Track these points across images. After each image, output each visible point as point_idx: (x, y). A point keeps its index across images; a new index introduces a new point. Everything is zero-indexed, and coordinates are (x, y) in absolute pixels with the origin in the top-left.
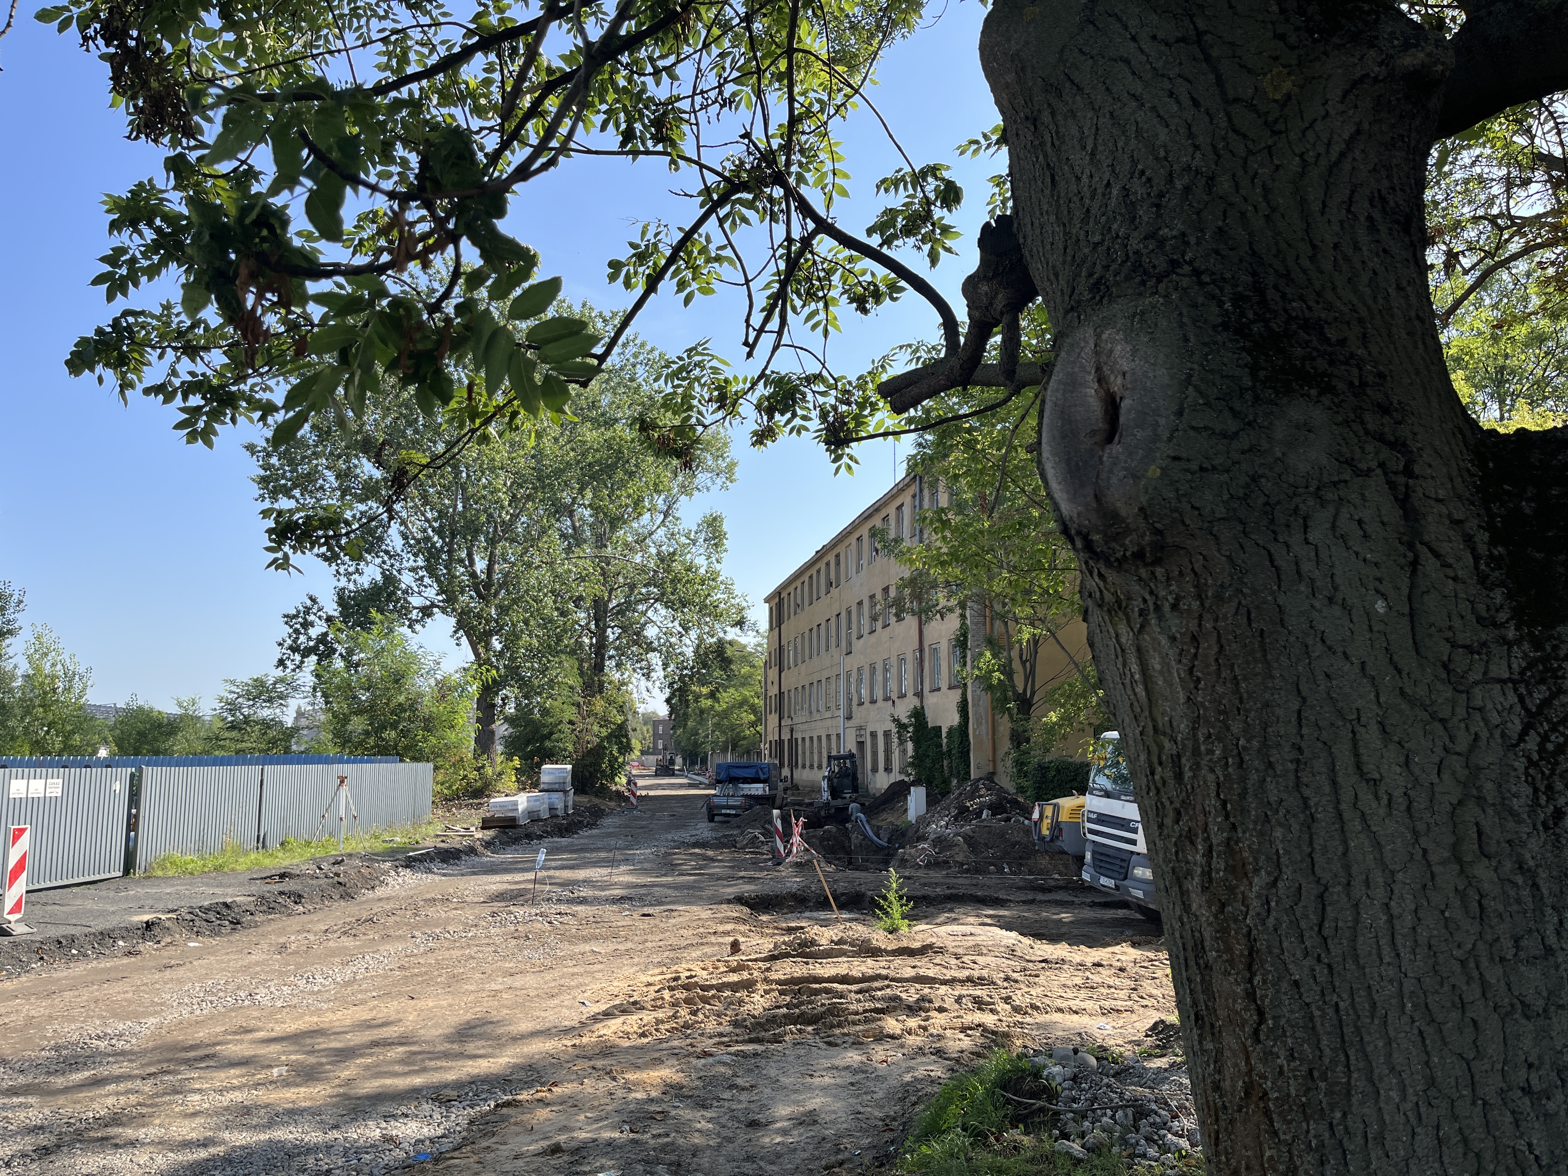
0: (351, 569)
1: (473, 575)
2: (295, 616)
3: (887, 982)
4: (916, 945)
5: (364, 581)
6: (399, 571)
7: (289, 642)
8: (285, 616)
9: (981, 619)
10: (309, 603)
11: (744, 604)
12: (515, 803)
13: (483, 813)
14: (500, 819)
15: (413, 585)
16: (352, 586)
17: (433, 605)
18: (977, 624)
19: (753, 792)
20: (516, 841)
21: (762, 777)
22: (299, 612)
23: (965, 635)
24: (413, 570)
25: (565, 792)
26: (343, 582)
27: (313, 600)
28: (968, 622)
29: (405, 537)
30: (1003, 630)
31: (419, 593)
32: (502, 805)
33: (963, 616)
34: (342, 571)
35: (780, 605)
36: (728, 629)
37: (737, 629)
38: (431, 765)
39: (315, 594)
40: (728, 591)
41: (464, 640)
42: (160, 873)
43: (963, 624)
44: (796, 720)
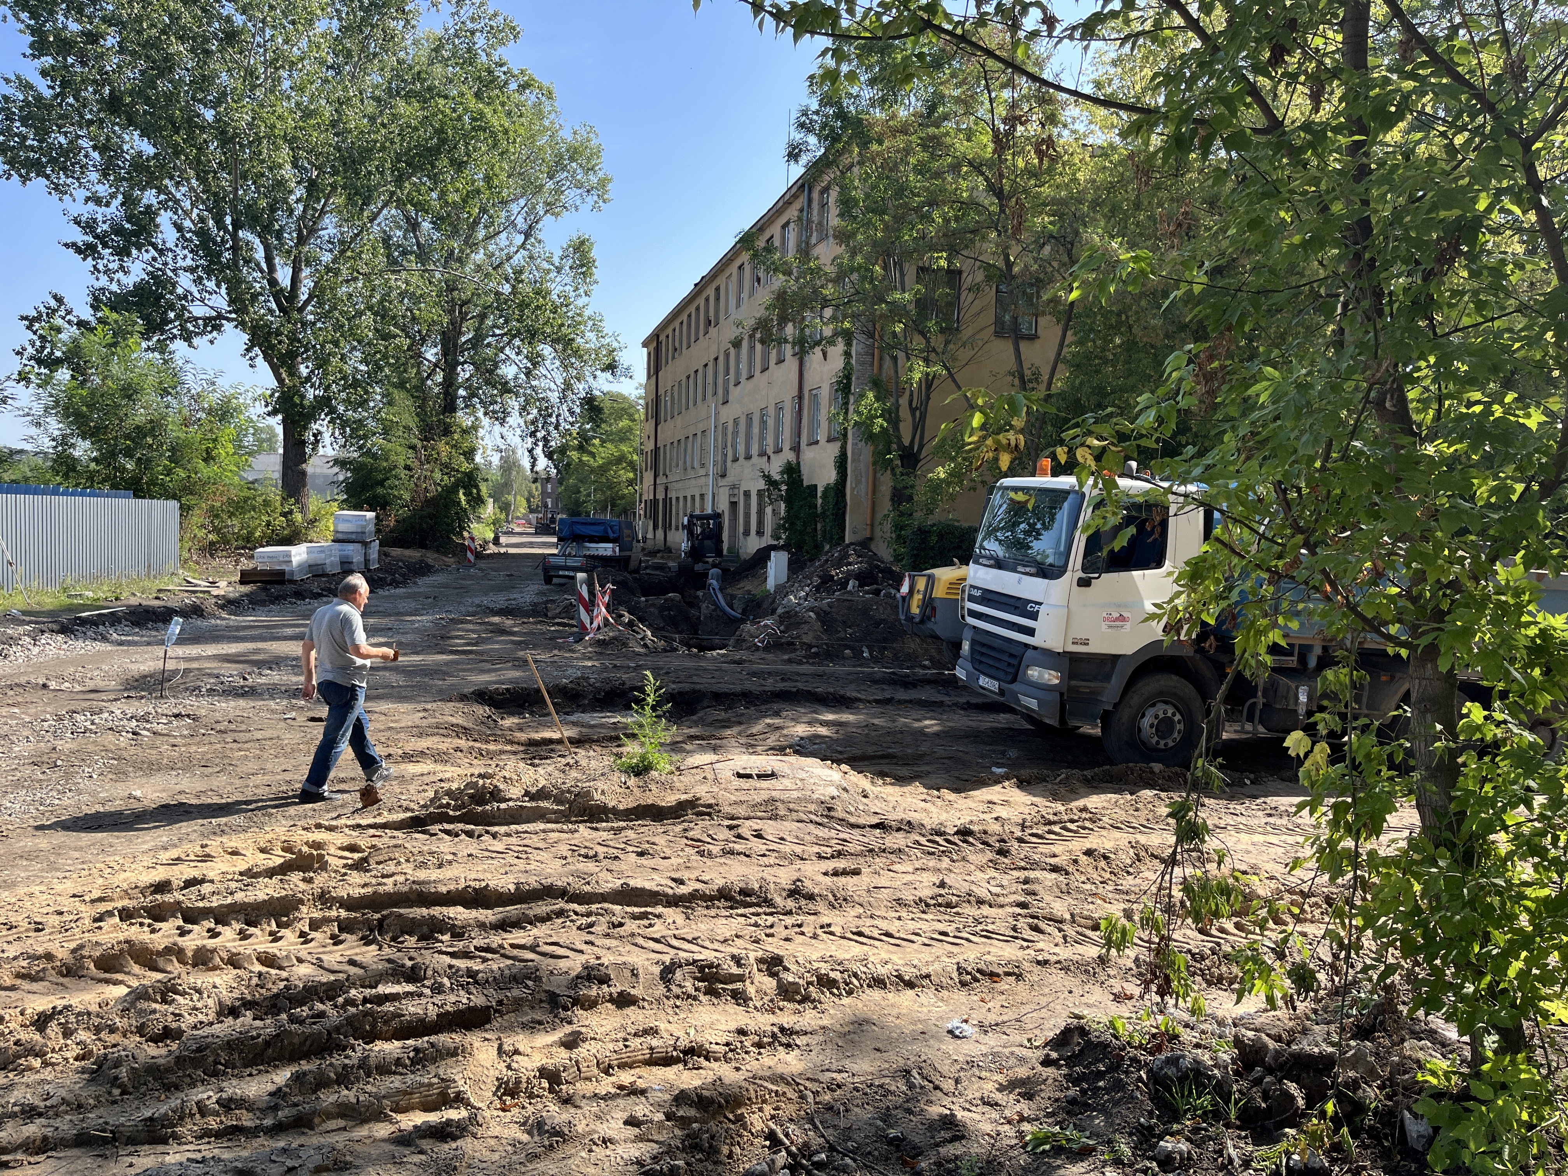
0: (114, 266)
1: (273, 282)
2: (38, 319)
3: (561, 904)
4: (670, 799)
5: (130, 281)
6: (173, 271)
7: (30, 350)
8: (23, 318)
9: (868, 358)
10: (53, 304)
11: (615, 345)
12: (288, 555)
13: (246, 564)
14: (263, 573)
15: (194, 290)
16: (114, 287)
17: (220, 316)
18: (863, 363)
20: (276, 599)
22: (40, 314)
23: (848, 377)
24: (192, 270)
25: (365, 544)
26: (104, 281)
27: (59, 300)
28: (853, 362)
29: (179, 228)
30: (892, 372)
31: (202, 300)
32: (271, 556)
33: (847, 354)
34: (100, 267)
35: (657, 350)
36: (598, 373)
37: (608, 375)
38: (174, 504)
39: (61, 293)
40: (596, 329)
41: (260, 361)
43: (847, 363)
44: (671, 478)
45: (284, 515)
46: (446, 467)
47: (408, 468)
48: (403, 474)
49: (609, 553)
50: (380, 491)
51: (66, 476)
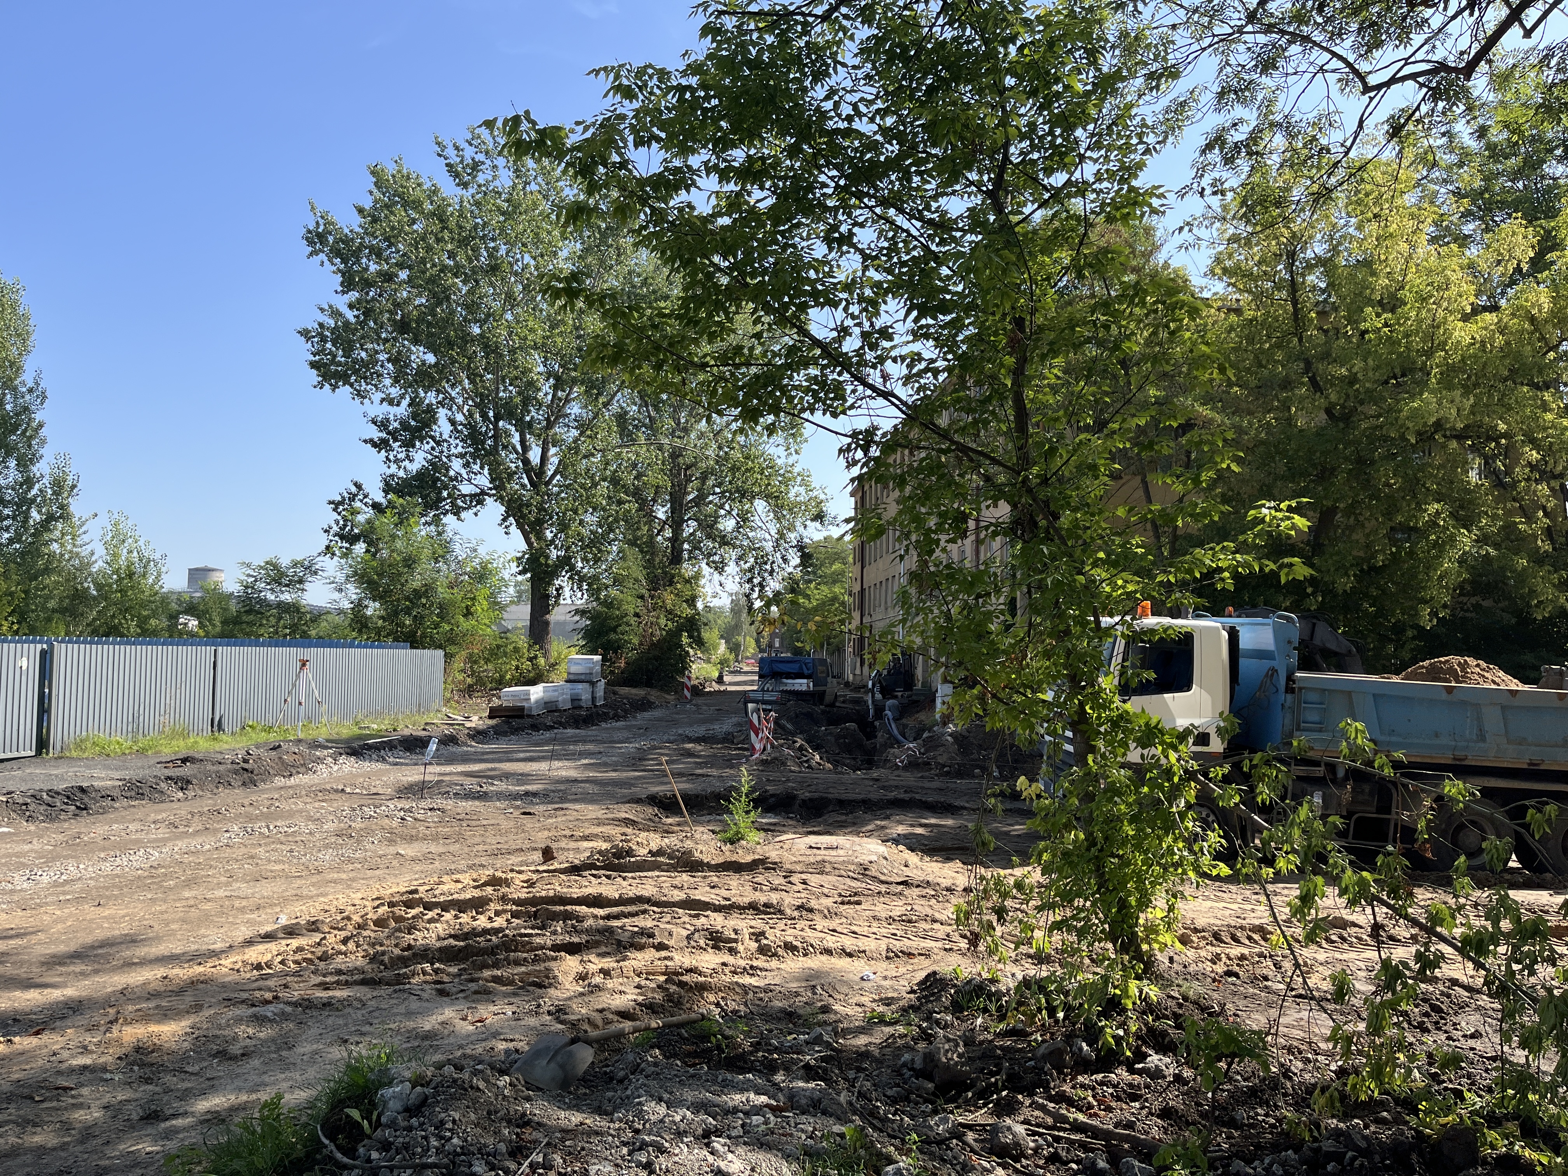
0: (401, 456)
1: (526, 462)
2: (341, 503)
5: (414, 467)
6: (448, 457)
7: (336, 528)
8: (330, 503)
10: (354, 489)
11: (822, 497)
12: (528, 693)
13: (496, 702)
14: (507, 709)
15: (463, 472)
16: (401, 474)
17: (483, 493)
19: (797, 688)
20: (515, 731)
21: (806, 672)
22: (343, 498)
24: (462, 456)
25: (593, 684)
26: (394, 468)
27: (359, 486)
29: (453, 422)
31: (469, 480)
32: (514, 695)
34: (391, 457)
35: (863, 498)
36: (808, 523)
37: (817, 524)
38: (440, 653)
39: (360, 480)
40: (805, 484)
41: (514, 529)
42: (74, 754)
44: (874, 618)
45: (530, 659)
46: (670, 614)
47: (637, 615)
48: (633, 620)
49: (804, 688)
50: (613, 636)
51: (360, 632)
